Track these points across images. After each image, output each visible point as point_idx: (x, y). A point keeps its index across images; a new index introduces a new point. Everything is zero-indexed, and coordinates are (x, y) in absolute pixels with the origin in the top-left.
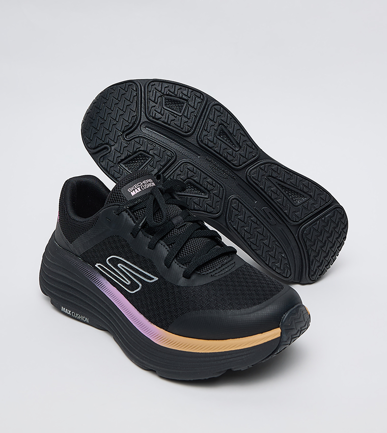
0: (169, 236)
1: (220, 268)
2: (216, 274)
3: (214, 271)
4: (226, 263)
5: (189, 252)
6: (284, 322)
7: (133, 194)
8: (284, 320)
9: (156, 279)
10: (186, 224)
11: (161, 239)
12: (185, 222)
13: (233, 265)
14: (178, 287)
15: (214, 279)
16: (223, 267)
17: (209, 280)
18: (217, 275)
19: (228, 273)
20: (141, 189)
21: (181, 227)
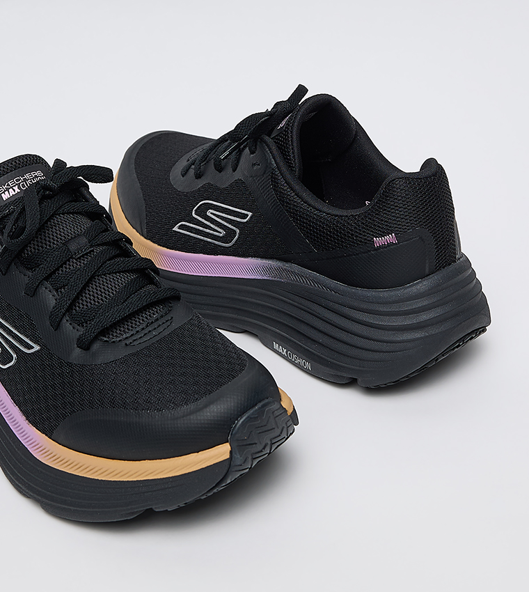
0: (60, 272)
1: (143, 329)
2: (135, 340)
3: (132, 335)
4: (157, 320)
5: (92, 302)
6: (236, 434)
7: (5, 196)
8: (234, 432)
9: (37, 348)
10: (93, 251)
11: (46, 279)
12: (91, 246)
13: (168, 323)
14: (70, 365)
15: (130, 351)
16: (150, 328)
17: (121, 353)
18: (135, 343)
19: (154, 340)
20: (19, 188)
21: (83, 256)
